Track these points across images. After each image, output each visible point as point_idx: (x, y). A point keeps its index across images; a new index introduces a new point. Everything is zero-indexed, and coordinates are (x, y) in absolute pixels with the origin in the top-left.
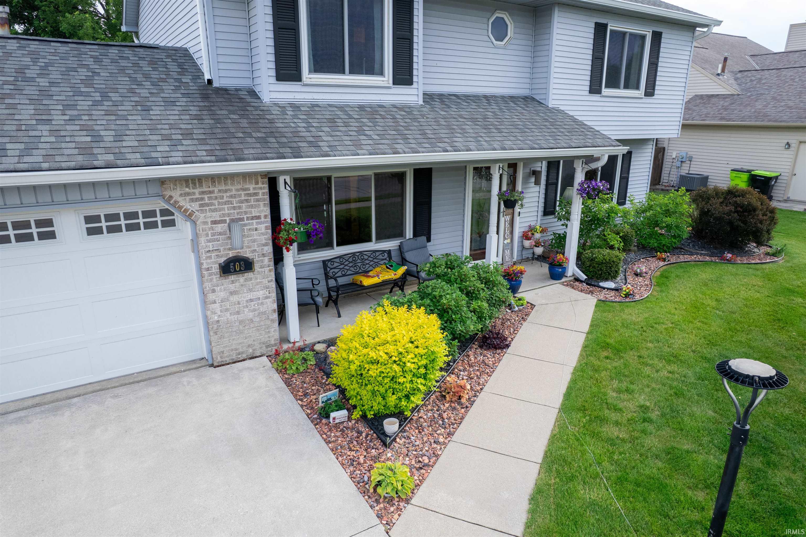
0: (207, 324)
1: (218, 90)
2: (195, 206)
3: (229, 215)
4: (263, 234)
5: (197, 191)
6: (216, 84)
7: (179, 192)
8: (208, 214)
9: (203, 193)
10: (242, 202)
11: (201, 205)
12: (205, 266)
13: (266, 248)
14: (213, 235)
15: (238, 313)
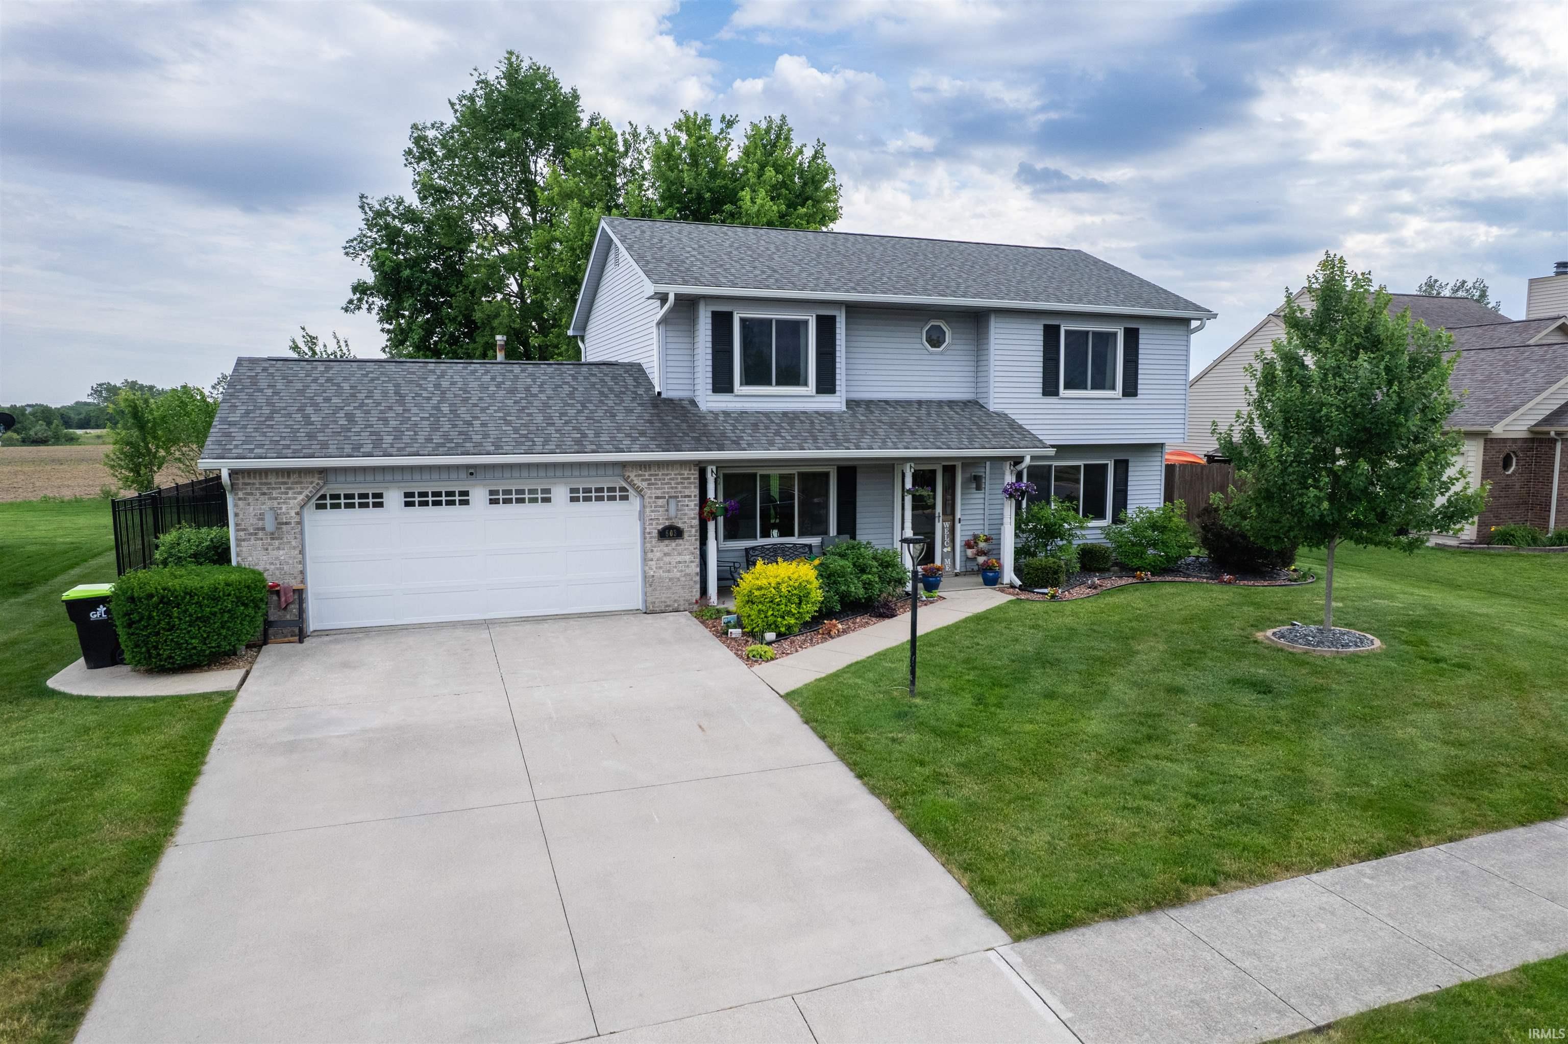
0: (645, 577)
1: (665, 399)
2: (644, 485)
3: (668, 493)
4: (692, 510)
5: (647, 474)
6: (663, 396)
7: (634, 474)
8: (654, 491)
9: (651, 475)
10: (678, 484)
11: (649, 484)
12: (648, 530)
13: (694, 521)
14: (656, 507)
15: (669, 571)
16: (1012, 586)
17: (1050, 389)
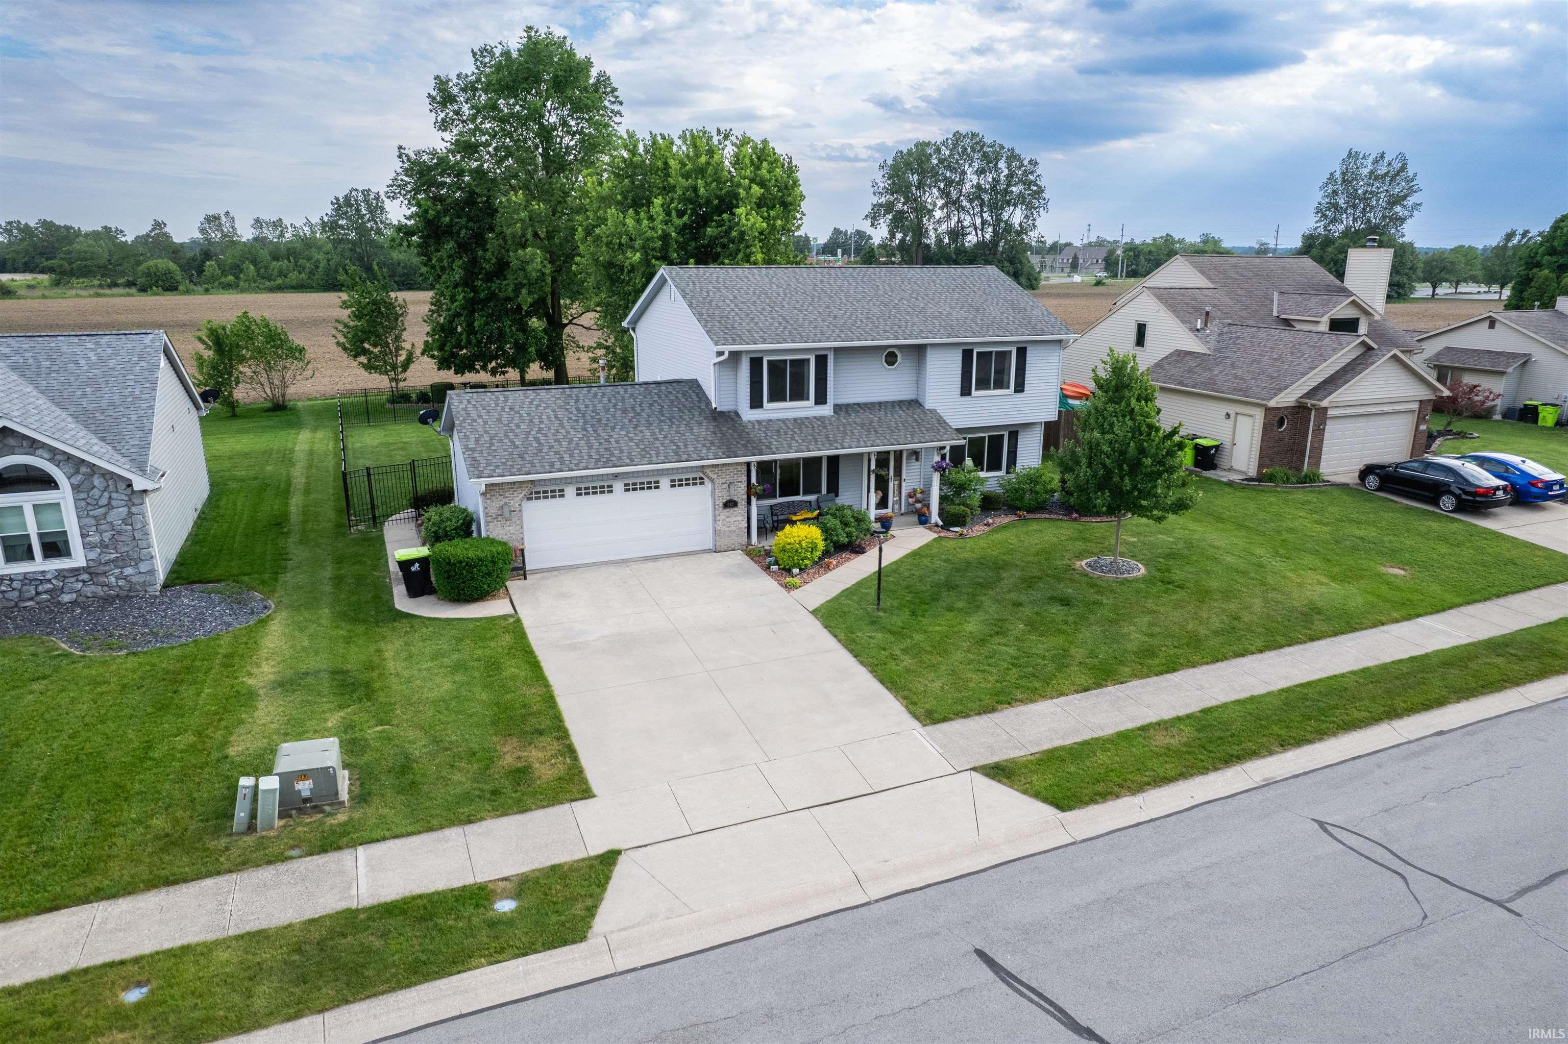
1: (720, 413)
2: (714, 478)
3: (729, 480)
4: (743, 489)
5: (716, 471)
6: (718, 410)
7: (709, 471)
8: (720, 481)
9: (719, 470)
10: (735, 475)
11: (717, 477)
12: (717, 503)
13: (744, 496)
14: (721, 489)
15: (729, 527)
16: (937, 525)
17: (966, 391)
